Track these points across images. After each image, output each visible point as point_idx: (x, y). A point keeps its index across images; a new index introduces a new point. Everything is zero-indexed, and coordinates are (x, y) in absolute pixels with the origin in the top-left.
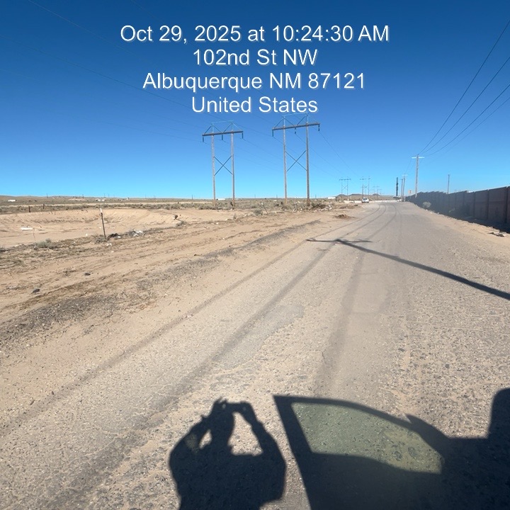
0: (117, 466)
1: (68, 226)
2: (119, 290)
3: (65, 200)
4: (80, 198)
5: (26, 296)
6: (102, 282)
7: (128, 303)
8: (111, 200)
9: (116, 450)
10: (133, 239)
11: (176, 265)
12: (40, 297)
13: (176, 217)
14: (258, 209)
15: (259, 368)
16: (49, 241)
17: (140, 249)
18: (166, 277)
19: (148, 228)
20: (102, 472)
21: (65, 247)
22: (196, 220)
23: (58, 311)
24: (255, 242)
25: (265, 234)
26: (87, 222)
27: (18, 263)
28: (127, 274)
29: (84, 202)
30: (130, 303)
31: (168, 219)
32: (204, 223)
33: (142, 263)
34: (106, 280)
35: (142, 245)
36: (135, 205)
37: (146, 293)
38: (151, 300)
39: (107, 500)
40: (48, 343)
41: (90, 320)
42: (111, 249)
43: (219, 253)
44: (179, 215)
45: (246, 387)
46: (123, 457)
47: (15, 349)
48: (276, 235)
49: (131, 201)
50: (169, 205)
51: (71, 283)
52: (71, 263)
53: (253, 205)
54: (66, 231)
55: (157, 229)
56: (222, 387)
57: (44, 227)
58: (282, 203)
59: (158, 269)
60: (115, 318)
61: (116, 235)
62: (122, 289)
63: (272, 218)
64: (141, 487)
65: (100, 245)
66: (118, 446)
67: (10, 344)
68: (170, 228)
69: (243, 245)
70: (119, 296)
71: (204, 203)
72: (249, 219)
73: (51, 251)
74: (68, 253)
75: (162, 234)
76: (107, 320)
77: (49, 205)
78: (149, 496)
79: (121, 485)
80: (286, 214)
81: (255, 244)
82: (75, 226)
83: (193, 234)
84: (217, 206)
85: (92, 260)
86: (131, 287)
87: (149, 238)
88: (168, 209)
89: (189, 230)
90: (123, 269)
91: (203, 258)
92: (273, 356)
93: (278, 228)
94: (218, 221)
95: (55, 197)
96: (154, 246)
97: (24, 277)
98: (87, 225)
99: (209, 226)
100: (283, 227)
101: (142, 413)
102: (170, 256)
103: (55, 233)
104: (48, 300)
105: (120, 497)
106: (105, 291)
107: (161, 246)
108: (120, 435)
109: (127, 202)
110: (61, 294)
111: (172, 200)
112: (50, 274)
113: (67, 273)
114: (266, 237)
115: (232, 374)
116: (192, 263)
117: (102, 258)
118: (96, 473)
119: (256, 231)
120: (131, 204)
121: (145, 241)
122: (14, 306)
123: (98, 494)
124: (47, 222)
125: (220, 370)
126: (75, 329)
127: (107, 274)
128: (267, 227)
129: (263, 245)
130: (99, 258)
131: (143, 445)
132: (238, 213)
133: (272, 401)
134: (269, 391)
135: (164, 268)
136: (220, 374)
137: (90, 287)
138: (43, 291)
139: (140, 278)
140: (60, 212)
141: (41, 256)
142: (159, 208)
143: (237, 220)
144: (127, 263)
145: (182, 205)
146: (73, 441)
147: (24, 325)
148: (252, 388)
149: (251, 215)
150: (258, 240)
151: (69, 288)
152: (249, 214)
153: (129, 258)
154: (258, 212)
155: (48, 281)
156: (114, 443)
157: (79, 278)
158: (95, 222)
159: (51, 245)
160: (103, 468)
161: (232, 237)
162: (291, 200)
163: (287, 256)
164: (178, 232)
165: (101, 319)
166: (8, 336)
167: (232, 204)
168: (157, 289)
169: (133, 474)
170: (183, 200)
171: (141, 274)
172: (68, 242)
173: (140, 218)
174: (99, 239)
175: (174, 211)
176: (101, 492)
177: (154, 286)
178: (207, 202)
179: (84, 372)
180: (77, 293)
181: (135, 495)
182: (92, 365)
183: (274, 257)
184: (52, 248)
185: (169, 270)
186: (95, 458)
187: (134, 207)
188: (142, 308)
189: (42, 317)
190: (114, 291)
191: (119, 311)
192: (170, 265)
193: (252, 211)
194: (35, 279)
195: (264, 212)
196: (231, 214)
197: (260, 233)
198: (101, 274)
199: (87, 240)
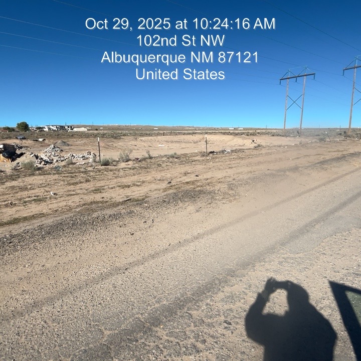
0: (216, 293)
1: (183, 145)
2: (217, 188)
3: (183, 128)
4: (191, 127)
5: (164, 185)
6: (206, 182)
7: (221, 197)
8: (210, 129)
9: (216, 284)
10: (224, 155)
11: (254, 175)
12: (172, 186)
13: (253, 141)
14: (322, 137)
15: (317, 258)
16: (175, 154)
17: (229, 163)
18: (247, 183)
19: (234, 149)
20: (208, 294)
21: (184, 158)
22: (268, 144)
23: (182, 196)
24: (318, 163)
25: (328, 157)
26: (195, 143)
27: (159, 165)
28: (221, 178)
29: (193, 130)
30: (223, 197)
31: (247, 143)
32: (275, 146)
33: (230, 172)
34: (208, 181)
35: (230, 160)
36: (226, 132)
37: (233, 192)
38: (237, 197)
39: (211, 310)
40: (177, 214)
41: (199, 204)
42: (210, 161)
43: (288, 170)
44: (255, 140)
45: (307, 270)
46: (220, 289)
47: (161, 214)
48: (338, 159)
49: (222, 129)
50: (248, 133)
51: (188, 180)
52: (187, 168)
53: (316, 133)
54: (183, 148)
55: (240, 150)
56: (287, 264)
57: (170, 145)
58: (345, 132)
59: (241, 177)
60: (213, 205)
61: (213, 152)
62: (218, 188)
63: (334, 144)
64: (231, 310)
65: (204, 158)
66: (217, 282)
67: (158, 210)
68: (249, 149)
69: (307, 165)
70: (216, 192)
71: (275, 131)
72: (313, 145)
73: (176, 160)
74: (186, 162)
75: (243, 153)
76: (209, 206)
77: (174, 131)
78: (236, 317)
79: (220, 305)
80: (348, 141)
81: (318, 165)
82: (188, 145)
83: (267, 154)
84: (285, 133)
85: (199, 167)
86: (224, 187)
87: (235, 155)
88: (248, 135)
89: (264, 151)
90: (219, 175)
91: (274, 172)
92: (330, 253)
93: (341, 153)
94: (286, 146)
95: (177, 127)
96: (238, 161)
97: (163, 174)
98: (194, 145)
99: (279, 149)
100: (345, 153)
101: (231, 267)
102: (249, 169)
103: (177, 149)
104: (176, 188)
105: (219, 311)
106: (208, 187)
107: (243, 162)
108: (218, 276)
109: (220, 130)
110: (183, 186)
111: (251, 129)
112: (176, 173)
113: (186, 174)
114: (328, 160)
115: (296, 258)
116: (266, 175)
117: (205, 166)
118: (205, 294)
119: (319, 154)
120: (223, 131)
121: (232, 157)
122: (159, 190)
123: (206, 305)
124: (172, 142)
125: (286, 253)
126: (191, 208)
127: (208, 177)
128: (330, 152)
129: (325, 166)
130: (203, 166)
131: (232, 286)
132: (303, 140)
133: (327, 284)
134: (326, 277)
135: (246, 177)
136: (285, 256)
137: (198, 184)
138: (173, 184)
139: (229, 182)
140: (180, 136)
141: (171, 162)
142: (242, 135)
143: (303, 145)
144: (220, 171)
145: (258, 133)
146: (191, 272)
147: (165, 201)
148: (311, 271)
149: (315, 142)
150: (321, 162)
151: (187, 183)
152: (313, 141)
153: (222, 168)
154: (321, 140)
155: (176, 178)
156: (214, 280)
157: (192, 178)
158: (199, 143)
159: (176, 156)
160: (208, 292)
161: (298, 158)
162: (354, 130)
163: (348, 177)
164: (255, 152)
165: (205, 204)
166: (157, 206)
167: (298, 133)
168: (241, 190)
169: (226, 301)
170: (259, 129)
171: (231, 179)
172: (185, 155)
173: (228, 141)
174: (203, 155)
175: (252, 137)
176: (207, 304)
177: (239, 188)
178: (277, 131)
179: (196, 234)
180: (192, 187)
181: (228, 313)
182: (201, 231)
183: (336, 176)
184: (177, 158)
185: (249, 178)
186: (204, 285)
187: (224, 134)
188: (231, 201)
189: (174, 198)
190: (214, 188)
191: (216, 201)
192: (250, 175)
193: (316, 139)
194: (169, 176)
195: (328, 140)
196: (298, 140)
197: (323, 157)
198: (205, 177)
199: (196, 155)
